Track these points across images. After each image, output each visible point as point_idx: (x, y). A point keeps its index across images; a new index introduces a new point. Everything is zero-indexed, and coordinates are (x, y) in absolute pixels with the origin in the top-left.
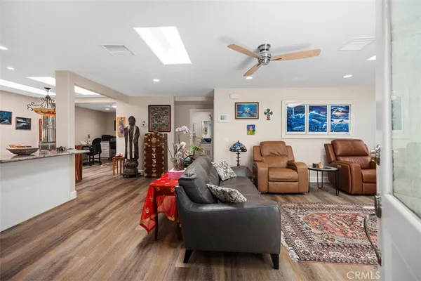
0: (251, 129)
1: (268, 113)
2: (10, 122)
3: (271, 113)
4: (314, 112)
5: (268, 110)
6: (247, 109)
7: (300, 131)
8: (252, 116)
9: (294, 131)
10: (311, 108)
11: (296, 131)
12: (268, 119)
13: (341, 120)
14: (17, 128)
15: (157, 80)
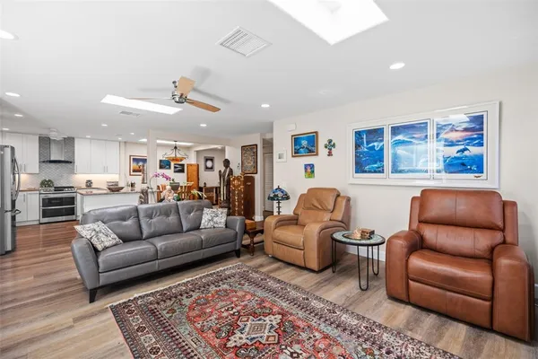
0: (310, 170)
1: (330, 145)
2: (170, 168)
3: (334, 146)
4: (400, 137)
5: (330, 141)
6: (304, 143)
7: (375, 172)
8: (310, 151)
9: (365, 172)
10: (395, 130)
11: (370, 172)
12: (330, 154)
13: (462, 147)
14: (175, 172)
15: (204, 125)
